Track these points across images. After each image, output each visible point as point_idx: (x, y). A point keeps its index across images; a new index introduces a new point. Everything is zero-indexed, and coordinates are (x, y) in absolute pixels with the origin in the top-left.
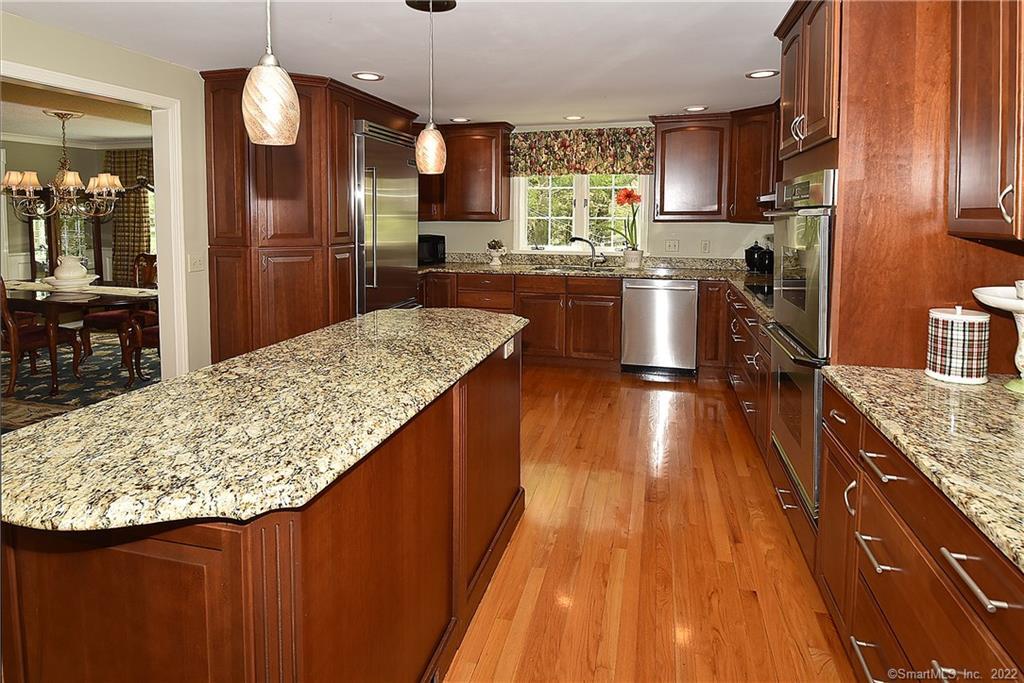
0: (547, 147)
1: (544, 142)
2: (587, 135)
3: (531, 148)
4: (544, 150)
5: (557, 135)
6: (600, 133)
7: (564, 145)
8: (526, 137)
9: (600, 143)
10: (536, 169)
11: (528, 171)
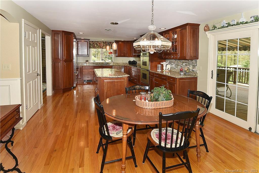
0: (96, 44)
1: (96, 43)
2: (103, 42)
3: (93, 44)
4: (95, 44)
5: (98, 42)
6: (106, 42)
7: (99, 44)
8: (92, 42)
9: (106, 44)
10: (94, 47)
11: (93, 48)
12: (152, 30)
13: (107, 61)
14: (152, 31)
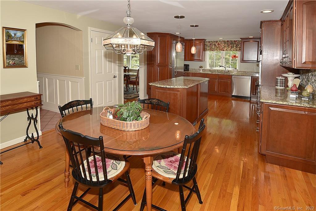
0: (214, 45)
1: (214, 43)
2: (224, 42)
3: (210, 45)
5: (217, 42)
6: (228, 41)
7: (218, 44)
8: (209, 42)
9: (228, 44)
10: (212, 50)
11: (210, 50)
12: (129, 23)
13: (227, 69)
14: (129, 25)
